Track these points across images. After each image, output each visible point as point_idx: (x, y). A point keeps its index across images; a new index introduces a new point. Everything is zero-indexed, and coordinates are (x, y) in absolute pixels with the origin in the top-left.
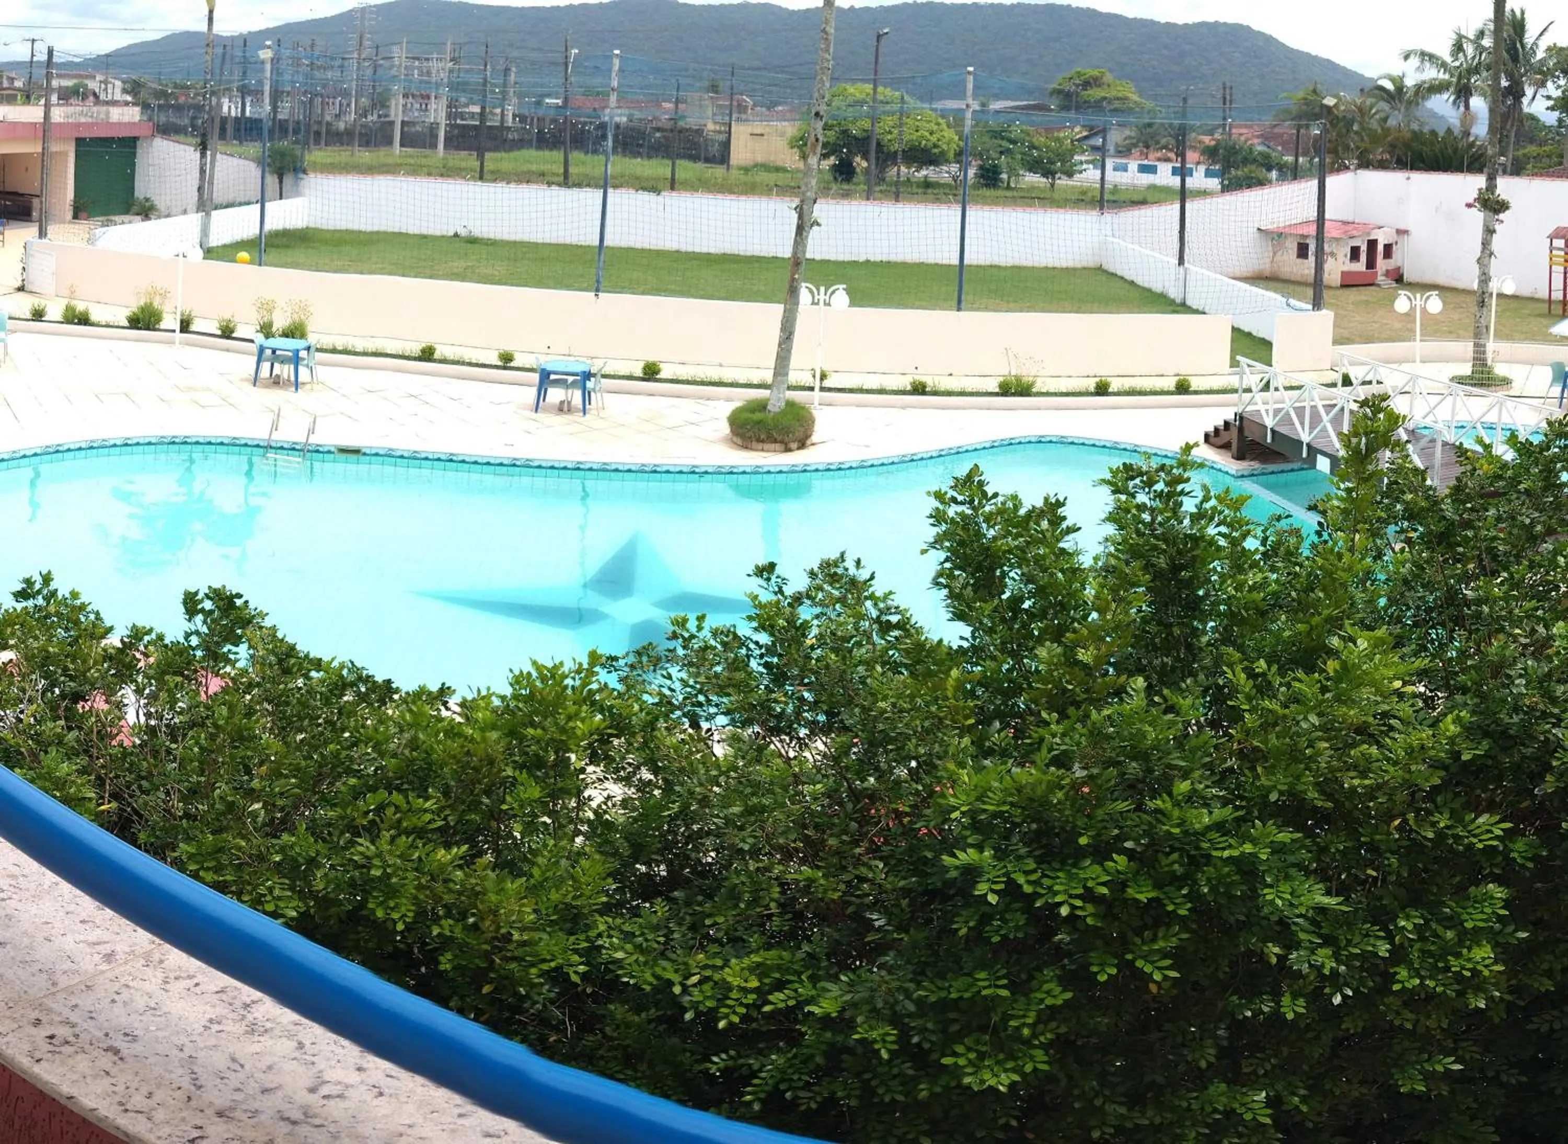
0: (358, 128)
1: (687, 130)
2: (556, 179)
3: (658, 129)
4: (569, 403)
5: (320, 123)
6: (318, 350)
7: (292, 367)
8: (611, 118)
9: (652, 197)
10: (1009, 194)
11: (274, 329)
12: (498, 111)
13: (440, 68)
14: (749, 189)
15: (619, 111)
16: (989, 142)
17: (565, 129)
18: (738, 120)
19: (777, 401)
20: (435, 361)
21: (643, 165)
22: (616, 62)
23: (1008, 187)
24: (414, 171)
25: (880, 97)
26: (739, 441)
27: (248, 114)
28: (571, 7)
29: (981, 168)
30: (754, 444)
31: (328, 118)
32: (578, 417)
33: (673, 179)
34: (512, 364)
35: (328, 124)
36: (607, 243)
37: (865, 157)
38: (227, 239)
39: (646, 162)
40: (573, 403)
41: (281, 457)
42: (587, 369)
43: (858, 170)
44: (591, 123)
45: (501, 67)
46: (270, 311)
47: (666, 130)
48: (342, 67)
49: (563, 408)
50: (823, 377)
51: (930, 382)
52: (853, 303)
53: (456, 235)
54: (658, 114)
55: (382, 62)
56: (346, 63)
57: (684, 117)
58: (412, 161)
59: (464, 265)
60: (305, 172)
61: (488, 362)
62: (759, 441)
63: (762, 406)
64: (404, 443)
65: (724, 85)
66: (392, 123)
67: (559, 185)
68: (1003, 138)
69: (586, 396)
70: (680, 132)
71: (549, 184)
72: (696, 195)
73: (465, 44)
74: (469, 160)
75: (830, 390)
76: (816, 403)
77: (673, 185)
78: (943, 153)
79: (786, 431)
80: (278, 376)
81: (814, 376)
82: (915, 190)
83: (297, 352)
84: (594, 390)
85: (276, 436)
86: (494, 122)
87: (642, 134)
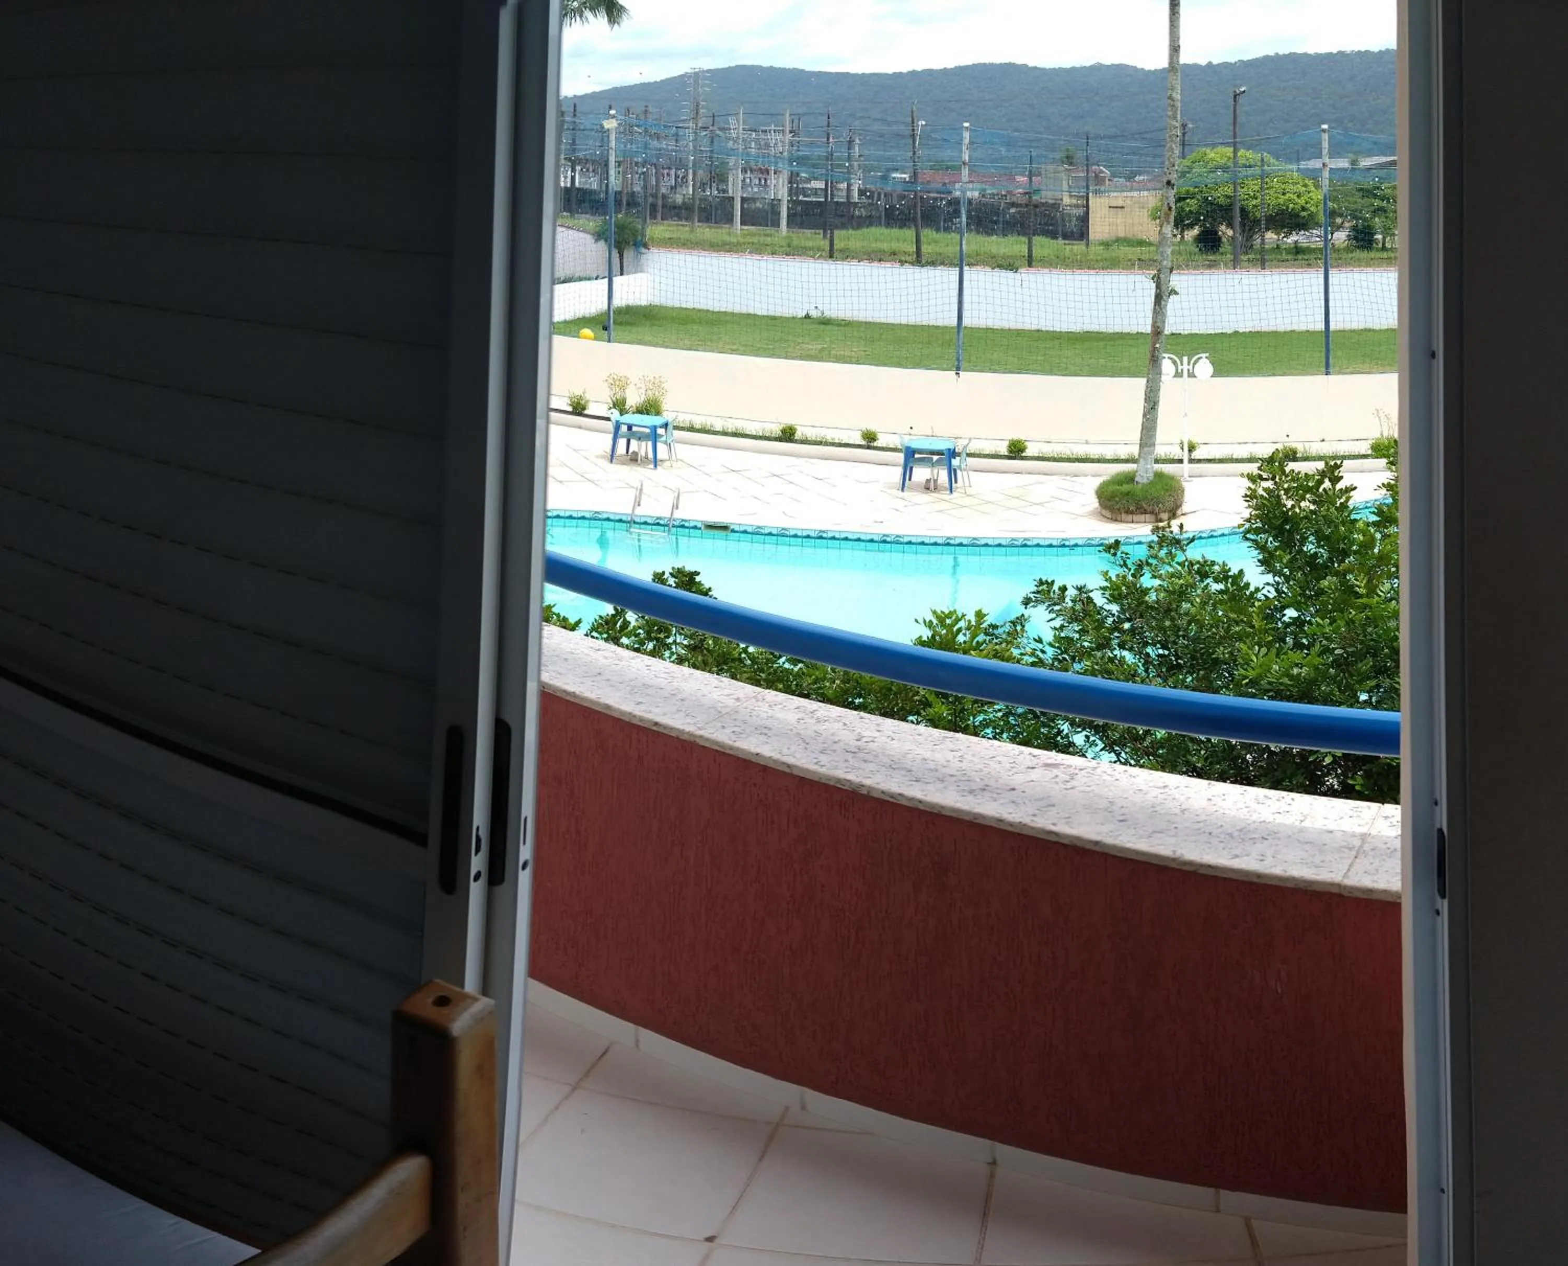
0: (698, 202)
1: (1043, 204)
2: (909, 259)
3: (1013, 205)
4: (935, 481)
5: (655, 196)
6: (676, 428)
7: (650, 444)
8: (964, 192)
9: (1010, 274)
10: (1385, 255)
11: (627, 407)
12: (844, 186)
13: (779, 141)
14: (1111, 264)
15: (971, 186)
16: (1360, 202)
17: (915, 206)
18: (1096, 192)
19: (1145, 472)
20: (795, 442)
21: (998, 243)
22: (966, 135)
23: (1384, 248)
24: (758, 249)
25: (1242, 161)
26: (1108, 514)
27: (577, 184)
28: (914, 73)
29: (1354, 229)
30: (1124, 516)
31: (663, 190)
32: (945, 495)
33: (1030, 256)
34: (875, 444)
35: (664, 197)
36: (966, 322)
37: (1230, 225)
38: (569, 316)
39: (1001, 240)
40: (939, 482)
41: (646, 530)
42: (952, 447)
43: (1224, 240)
44: (942, 199)
45: (845, 138)
46: (623, 388)
47: (1020, 205)
48: (677, 135)
49: (929, 487)
50: (1192, 448)
51: (1300, 448)
52: (1217, 373)
53: (808, 317)
54: (1011, 188)
55: (718, 132)
56: (681, 132)
57: (1037, 191)
58: (755, 240)
59: (819, 347)
60: (646, 246)
61: (851, 442)
62: (1128, 512)
63: (1130, 478)
64: (771, 520)
65: (1080, 156)
66: (732, 199)
67: (912, 264)
68: (1375, 196)
69: (952, 473)
70: (1036, 206)
71: (902, 263)
72: (1054, 271)
73: (804, 115)
74: (814, 238)
75: (1199, 461)
76: (1186, 475)
77: (1030, 262)
78: (1312, 216)
79: (1157, 501)
80: (635, 453)
81: (1182, 449)
82: (1284, 256)
83: (655, 428)
84: (960, 467)
85: (638, 511)
86: (841, 198)
87: (995, 210)
